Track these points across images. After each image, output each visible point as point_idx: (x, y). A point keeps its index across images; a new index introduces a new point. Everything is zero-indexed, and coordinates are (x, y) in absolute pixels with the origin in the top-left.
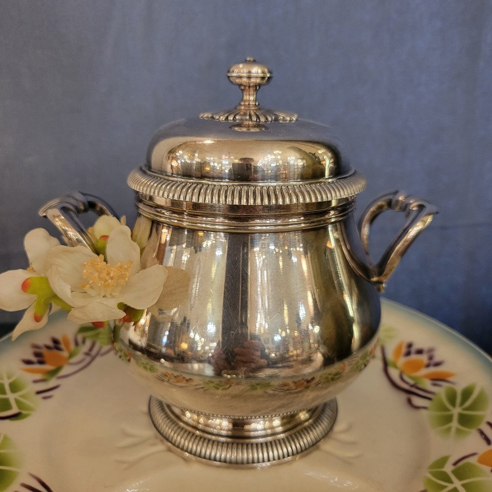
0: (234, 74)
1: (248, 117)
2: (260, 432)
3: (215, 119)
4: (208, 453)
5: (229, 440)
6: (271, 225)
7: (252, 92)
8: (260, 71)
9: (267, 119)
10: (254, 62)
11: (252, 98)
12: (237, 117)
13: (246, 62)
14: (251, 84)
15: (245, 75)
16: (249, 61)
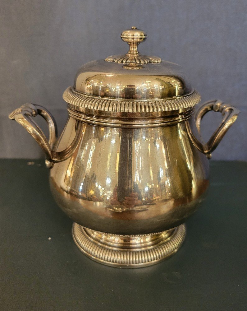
0: (124, 36)
1: (134, 61)
2: (137, 245)
3: (115, 62)
4: (106, 257)
5: (119, 249)
6: (144, 124)
7: (135, 46)
8: (139, 35)
9: (145, 62)
10: (137, 29)
11: (135, 49)
12: (128, 61)
13: (131, 29)
14: (134, 42)
15: (131, 37)
16: (133, 29)
